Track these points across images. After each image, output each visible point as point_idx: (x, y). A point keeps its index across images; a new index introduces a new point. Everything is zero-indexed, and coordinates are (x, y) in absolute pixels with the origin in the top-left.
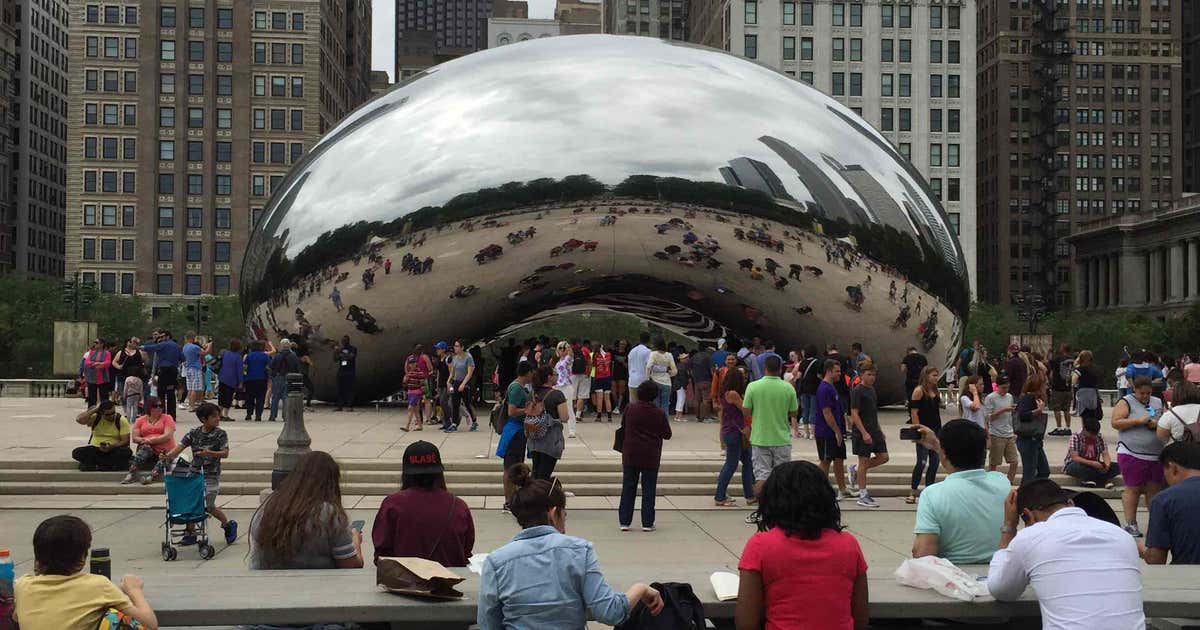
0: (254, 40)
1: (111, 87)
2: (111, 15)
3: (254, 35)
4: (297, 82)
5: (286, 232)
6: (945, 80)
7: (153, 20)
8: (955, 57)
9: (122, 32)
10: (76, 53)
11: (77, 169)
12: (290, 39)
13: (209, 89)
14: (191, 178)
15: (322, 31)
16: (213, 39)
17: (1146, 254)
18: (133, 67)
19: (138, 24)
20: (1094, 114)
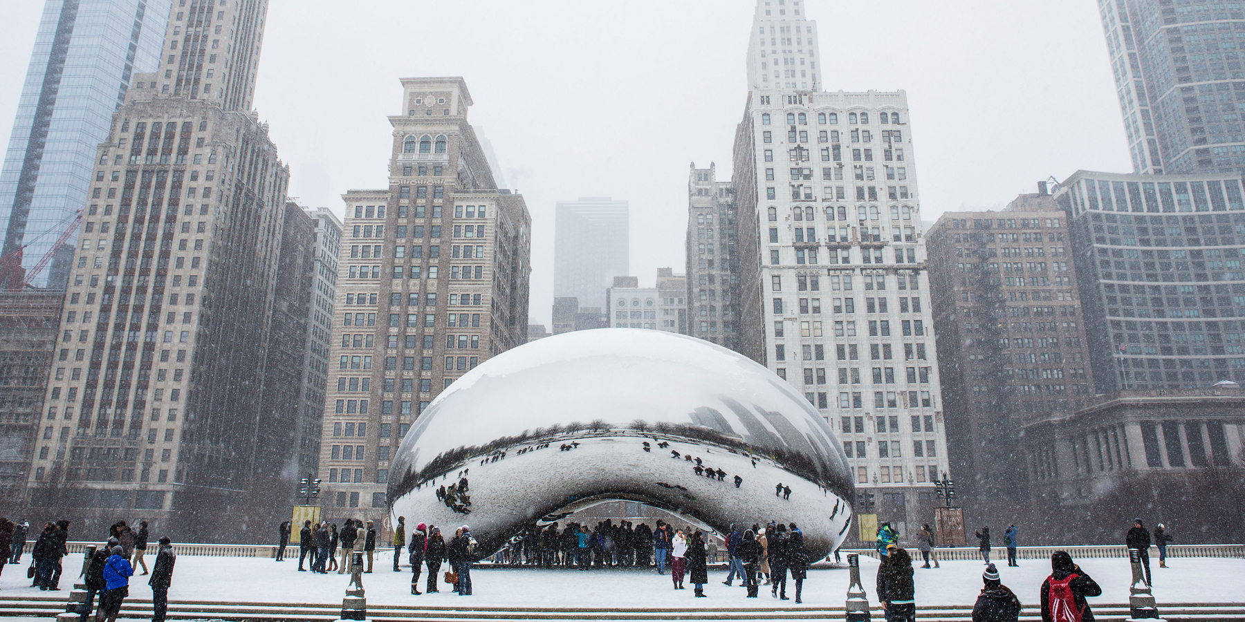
0: (448, 312)
1: (357, 344)
2: (361, 300)
3: (449, 309)
4: (475, 338)
5: (418, 450)
6: (912, 323)
7: (387, 300)
8: (917, 308)
9: (367, 308)
10: (337, 321)
11: (332, 396)
12: (470, 310)
13: (418, 344)
14: (404, 404)
15: (493, 306)
16: (423, 312)
17: (1072, 440)
18: (372, 331)
19: (377, 304)
20: (1026, 341)
